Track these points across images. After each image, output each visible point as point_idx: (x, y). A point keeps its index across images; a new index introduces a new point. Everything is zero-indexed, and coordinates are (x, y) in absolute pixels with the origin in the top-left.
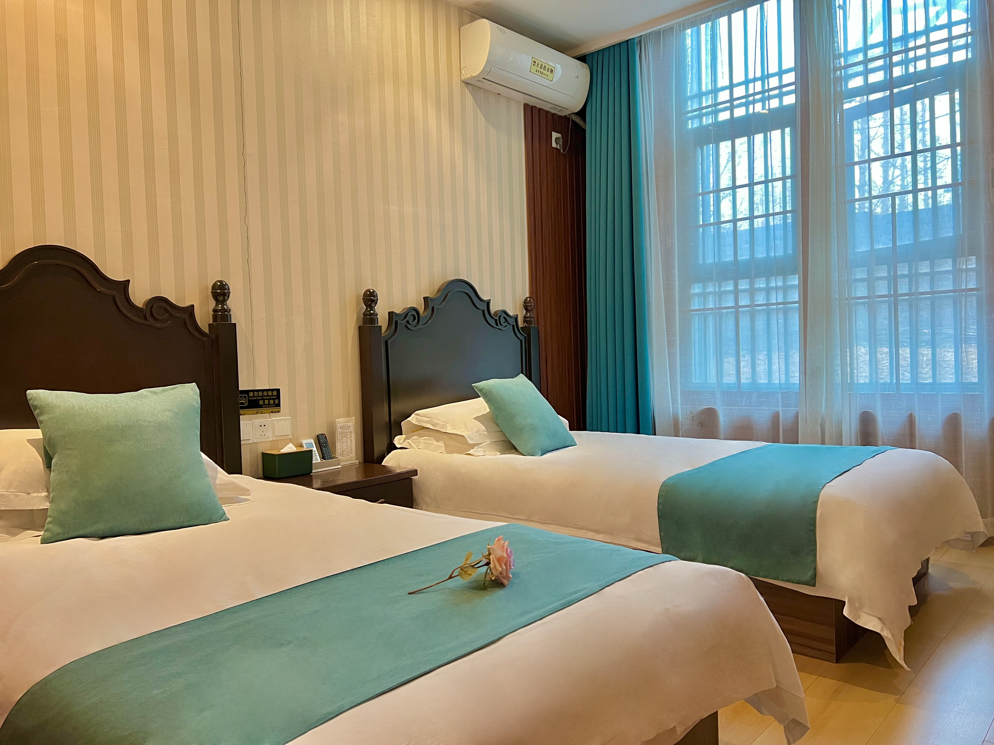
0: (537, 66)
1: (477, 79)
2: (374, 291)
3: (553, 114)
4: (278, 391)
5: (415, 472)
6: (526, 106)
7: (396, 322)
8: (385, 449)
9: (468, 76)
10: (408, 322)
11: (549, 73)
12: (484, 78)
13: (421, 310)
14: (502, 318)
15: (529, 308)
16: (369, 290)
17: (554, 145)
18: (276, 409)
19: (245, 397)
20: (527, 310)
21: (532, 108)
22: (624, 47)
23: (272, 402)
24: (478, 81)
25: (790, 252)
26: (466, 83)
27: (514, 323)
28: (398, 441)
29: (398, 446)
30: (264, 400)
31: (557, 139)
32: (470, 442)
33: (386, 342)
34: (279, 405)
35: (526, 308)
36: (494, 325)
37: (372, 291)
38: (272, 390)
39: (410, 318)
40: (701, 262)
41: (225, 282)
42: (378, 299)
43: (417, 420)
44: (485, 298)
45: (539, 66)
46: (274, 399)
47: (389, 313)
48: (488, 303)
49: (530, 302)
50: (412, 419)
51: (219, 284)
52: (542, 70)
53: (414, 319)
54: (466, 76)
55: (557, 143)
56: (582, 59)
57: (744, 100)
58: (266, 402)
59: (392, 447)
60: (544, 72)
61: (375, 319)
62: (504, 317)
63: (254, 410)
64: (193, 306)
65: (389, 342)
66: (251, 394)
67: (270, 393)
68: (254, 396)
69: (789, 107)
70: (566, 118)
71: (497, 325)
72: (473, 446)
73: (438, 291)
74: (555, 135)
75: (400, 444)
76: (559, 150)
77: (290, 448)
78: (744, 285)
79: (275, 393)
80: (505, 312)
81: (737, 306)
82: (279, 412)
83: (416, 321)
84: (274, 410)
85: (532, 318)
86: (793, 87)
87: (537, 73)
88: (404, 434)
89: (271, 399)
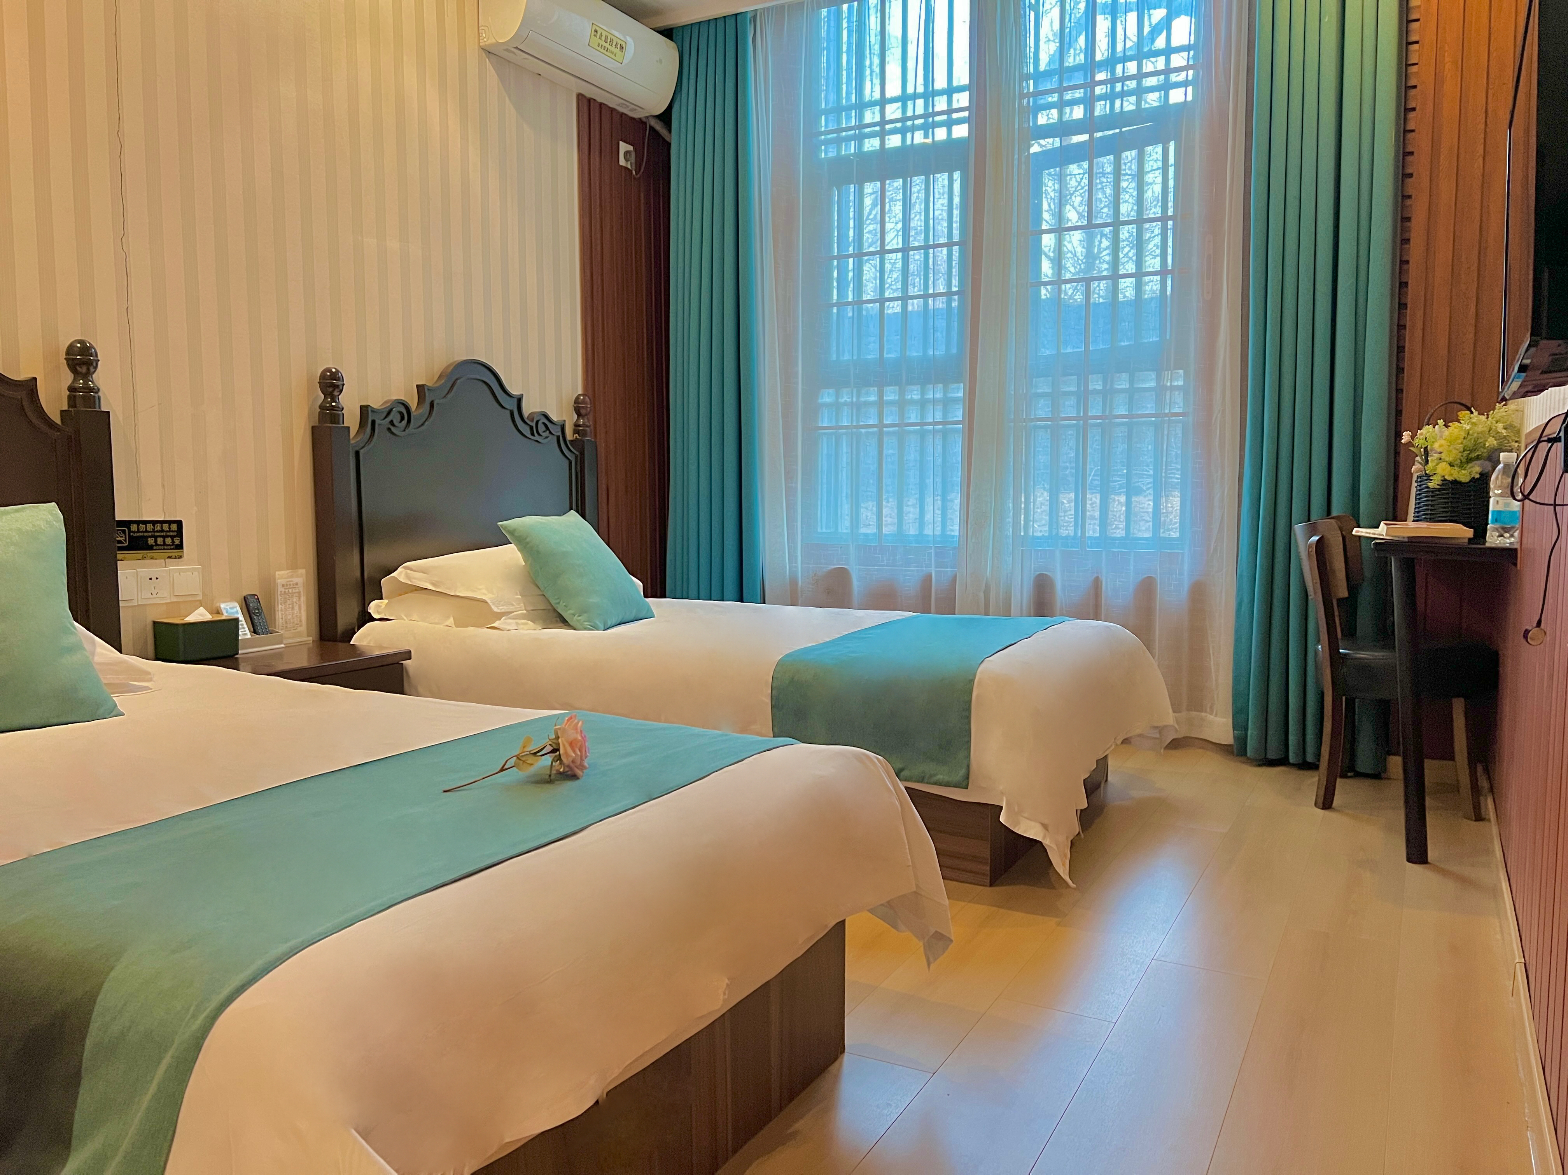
0: (600, 38)
1: (505, 47)
2: (337, 371)
3: (622, 114)
4: (179, 523)
5: (408, 655)
6: (580, 96)
7: (373, 422)
8: (355, 621)
9: (492, 41)
10: (392, 423)
11: (617, 51)
12: (516, 48)
13: (413, 404)
14: (540, 426)
15: (583, 412)
16: (329, 370)
17: (622, 162)
18: (176, 553)
19: (124, 532)
20: (579, 415)
21: (589, 100)
22: (731, 23)
23: (168, 541)
24: (507, 50)
25: (954, 351)
26: (488, 52)
27: (560, 434)
28: (373, 608)
29: (376, 616)
30: (156, 537)
31: (627, 153)
32: (496, 610)
33: (357, 454)
34: (180, 546)
35: (578, 411)
36: (528, 434)
37: (334, 370)
38: (170, 522)
39: (395, 417)
40: (834, 357)
41: (90, 343)
42: (344, 384)
43: (408, 577)
44: (514, 392)
45: (603, 38)
46: (172, 537)
47: (362, 407)
48: (519, 400)
49: (583, 402)
50: (400, 574)
51: (79, 345)
52: (607, 45)
53: (402, 419)
54: (488, 40)
55: (627, 160)
56: (668, 33)
57: (899, 125)
58: (160, 541)
59: (366, 618)
60: (610, 47)
61: (339, 415)
62: (544, 423)
63: (140, 553)
64: (35, 379)
65: (362, 452)
66: (134, 527)
67: (166, 527)
68: (138, 531)
69: (960, 141)
70: (641, 123)
71: (533, 434)
72: (499, 616)
73: (440, 377)
74: (624, 147)
75: (379, 613)
76: (630, 171)
77: (200, 615)
78: (891, 395)
79: (174, 527)
80: (546, 416)
81: (881, 425)
82: (180, 557)
83: (405, 422)
84: (173, 554)
85: (587, 426)
86: (966, 114)
87: (599, 49)
88: (386, 599)
89: (168, 536)
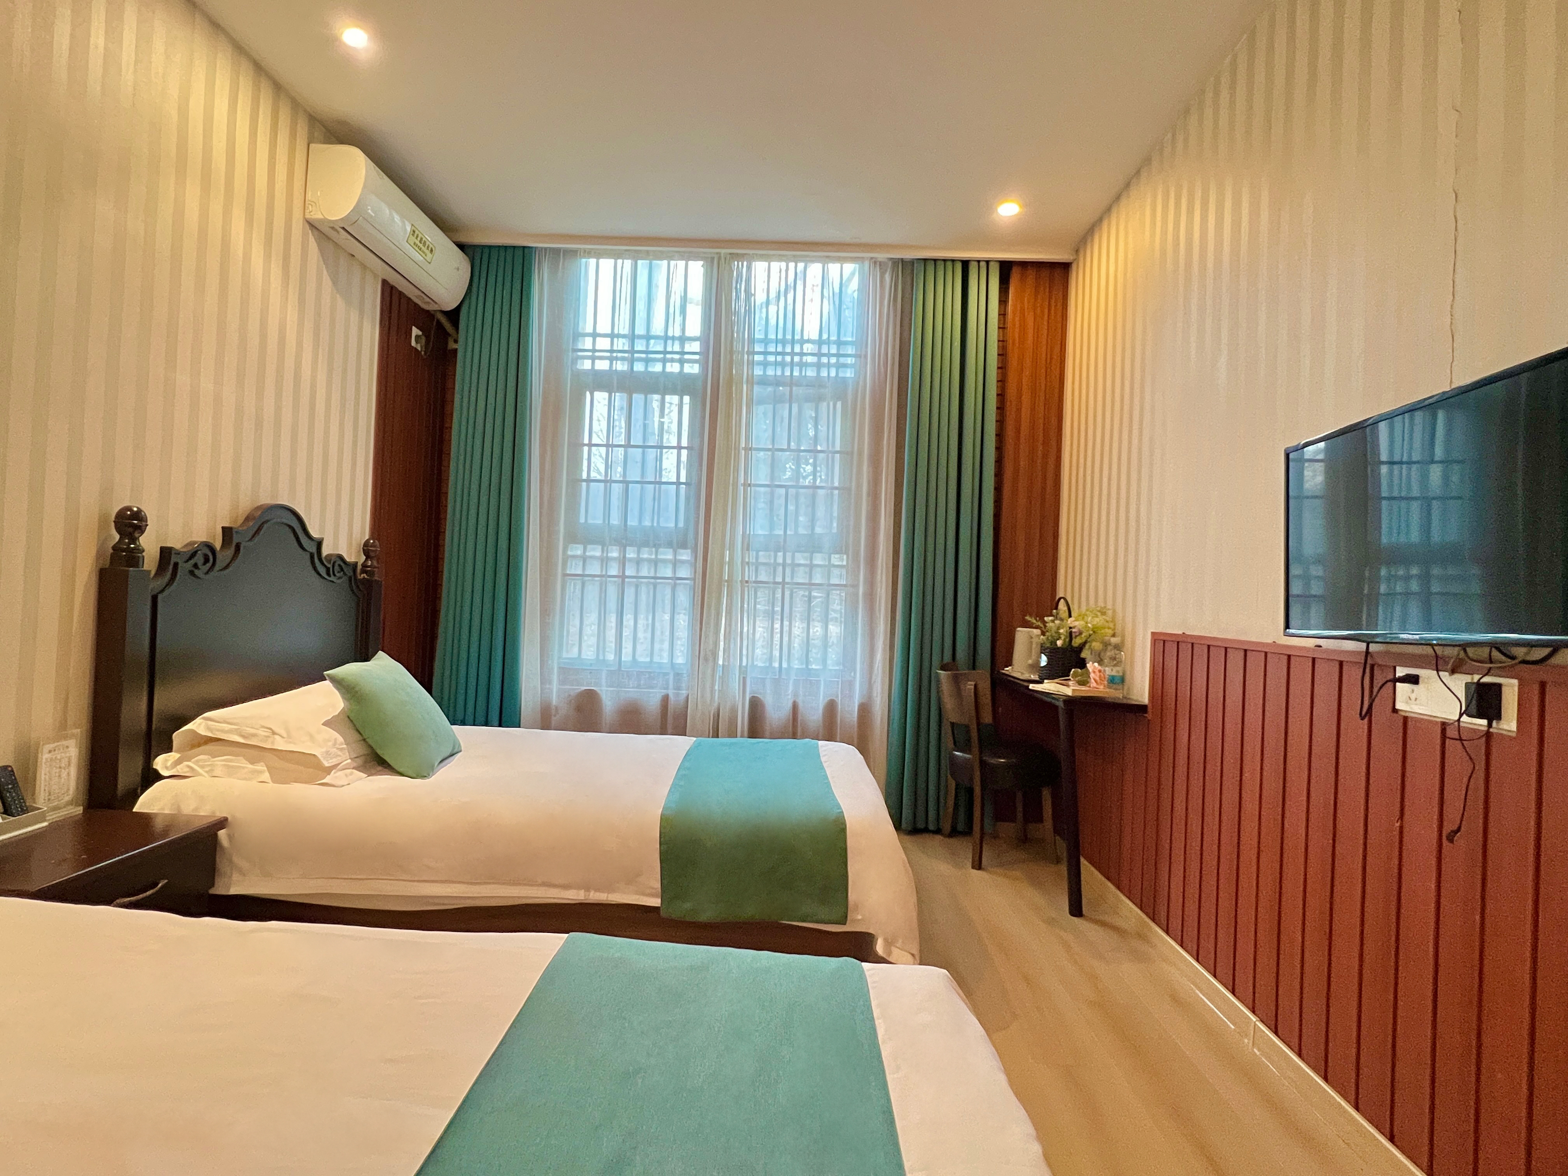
0: (417, 238)
1: (332, 225)
2: (140, 510)
3: (416, 304)
6: (385, 282)
7: (176, 565)
8: (138, 779)
9: (319, 216)
10: (196, 566)
11: (428, 252)
12: (343, 228)
13: (218, 545)
14: (336, 567)
15: (372, 554)
16: (129, 508)
17: (413, 343)
20: (368, 557)
21: (392, 288)
22: (519, 253)
24: (333, 228)
26: (312, 225)
27: (352, 574)
28: (161, 763)
29: (164, 773)
31: (417, 337)
32: (327, 764)
33: (154, 599)
35: (367, 553)
36: (324, 574)
37: (135, 509)
39: (199, 559)
40: (582, 520)
42: (147, 525)
43: (209, 729)
44: (315, 534)
45: (419, 239)
47: (162, 548)
48: (319, 544)
49: (373, 545)
50: (198, 726)
52: (421, 245)
53: (207, 560)
54: (316, 215)
55: (417, 342)
57: (643, 356)
59: (151, 777)
60: (423, 248)
61: (137, 557)
62: (339, 565)
65: (160, 597)
69: (690, 376)
70: (429, 315)
71: (328, 574)
73: (247, 519)
74: (415, 331)
75: (167, 768)
76: (419, 353)
78: (631, 553)
80: (341, 557)
81: (623, 577)
83: (209, 565)
85: (375, 567)
86: (697, 357)
87: (415, 247)
88: (176, 752)
